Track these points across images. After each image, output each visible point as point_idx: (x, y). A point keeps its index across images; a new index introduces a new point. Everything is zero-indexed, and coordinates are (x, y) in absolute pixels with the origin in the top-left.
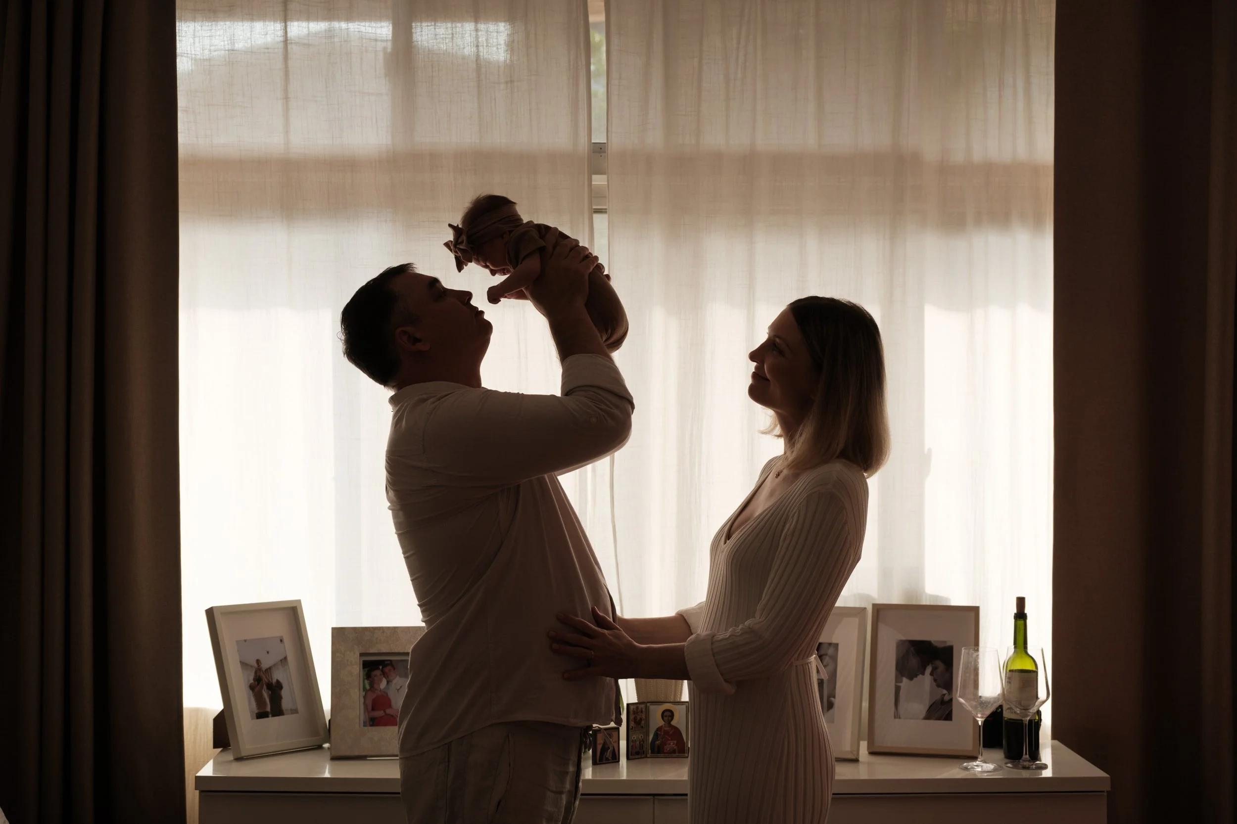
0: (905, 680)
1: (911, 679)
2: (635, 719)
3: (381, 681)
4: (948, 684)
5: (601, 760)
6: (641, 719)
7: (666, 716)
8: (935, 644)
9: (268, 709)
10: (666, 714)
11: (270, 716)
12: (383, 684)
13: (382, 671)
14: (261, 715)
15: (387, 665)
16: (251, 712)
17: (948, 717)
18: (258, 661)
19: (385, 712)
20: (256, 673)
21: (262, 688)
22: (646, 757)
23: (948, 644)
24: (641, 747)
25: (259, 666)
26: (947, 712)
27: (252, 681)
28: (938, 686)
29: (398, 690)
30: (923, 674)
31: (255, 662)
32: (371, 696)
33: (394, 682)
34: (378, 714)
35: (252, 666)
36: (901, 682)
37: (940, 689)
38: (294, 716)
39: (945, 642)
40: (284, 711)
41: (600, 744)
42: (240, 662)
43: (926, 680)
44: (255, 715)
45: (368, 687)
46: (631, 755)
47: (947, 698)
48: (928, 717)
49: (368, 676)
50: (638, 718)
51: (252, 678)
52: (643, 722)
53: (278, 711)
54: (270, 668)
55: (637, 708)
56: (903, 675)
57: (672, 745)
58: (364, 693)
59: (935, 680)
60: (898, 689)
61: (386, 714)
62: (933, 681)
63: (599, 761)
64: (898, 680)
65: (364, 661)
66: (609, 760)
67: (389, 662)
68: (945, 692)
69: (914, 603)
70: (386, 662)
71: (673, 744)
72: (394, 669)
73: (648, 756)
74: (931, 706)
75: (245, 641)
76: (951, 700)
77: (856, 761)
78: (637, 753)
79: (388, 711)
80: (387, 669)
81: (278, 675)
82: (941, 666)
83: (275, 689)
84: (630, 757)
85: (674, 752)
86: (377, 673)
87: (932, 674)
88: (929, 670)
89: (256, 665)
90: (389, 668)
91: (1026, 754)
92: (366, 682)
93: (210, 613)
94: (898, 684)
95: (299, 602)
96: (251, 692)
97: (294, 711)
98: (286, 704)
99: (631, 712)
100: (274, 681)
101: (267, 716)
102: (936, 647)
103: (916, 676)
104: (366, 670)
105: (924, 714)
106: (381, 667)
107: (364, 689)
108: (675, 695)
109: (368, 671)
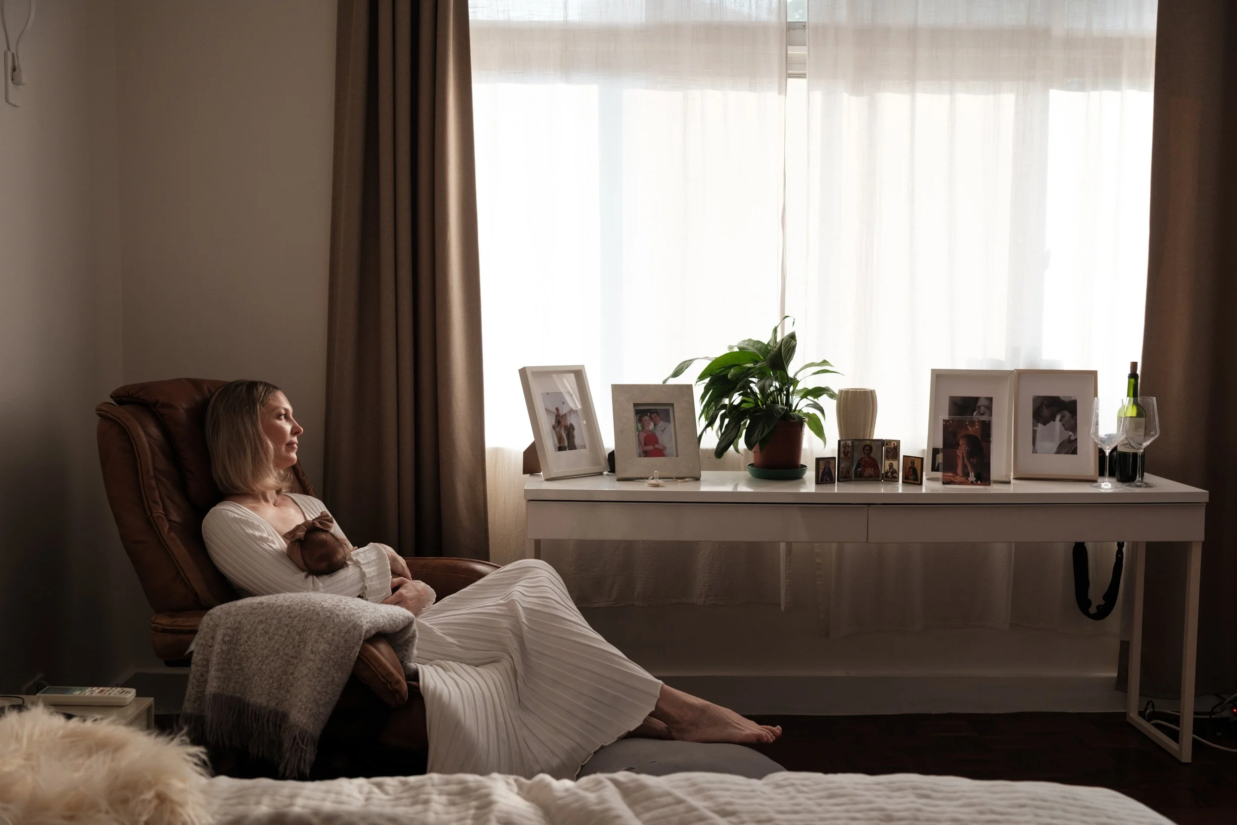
0: (1040, 425)
1: (1045, 424)
2: (844, 451)
3: (650, 424)
4: (1074, 428)
5: (822, 480)
6: (848, 452)
7: (866, 450)
8: (1063, 399)
9: (566, 444)
10: (867, 448)
11: (567, 449)
12: (651, 426)
13: (650, 417)
14: (561, 449)
15: (653, 413)
16: (555, 446)
17: (1074, 452)
18: (557, 409)
19: (654, 446)
20: (556, 416)
21: (561, 428)
22: (851, 480)
23: (1073, 398)
24: (848, 472)
25: (558, 412)
26: (1073, 448)
27: (554, 423)
28: (1066, 429)
29: (663, 431)
30: (1054, 420)
31: (555, 409)
32: (643, 435)
33: (659, 425)
34: (650, 448)
35: (553, 413)
36: (1037, 426)
37: (1067, 431)
38: (583, 451)
39: (1071, 397)
40: (577, 447)
41: (821, 469)
42: (545, 409)
43: (1057, 425)
44: (557, 448)
45: (640, 428)
46: (841, 478)
47: (1073, 438)
48: (1058, 452)
49: (640, 420)
50: (846, 451)
51: (554, 421)
52: (849, 454)
53: (572, 447)
54: (565, 414)
55: (846, 443)
56: (1038, 422)
57: (869, 471)
58: (638, 433)
59: (1063, 425)
60: (1034, 432)
61: (655, 448)
62: (1062, 425)
63: (821, 482)
64: (1034, 425)
65: (636, 410)
66: (828, 481)
67: (654, 411)
68: (1071, 433)
69: (1037, 368)
70: (652, 411)
71: (871, 471)
72: (659, 415)
73: (852, 479)
74: (1060, 445)
75: (548, 393)
76: (1076, 439)
77: (1009, 483)
78: (845, 477)
79: (656, 446)
80: (653, 416)
81: (572, 420)
82: (1067, 414)
83: (570, 430)
84: (841, 480)
85: (871, 476)
86: (646, 418)
87: (1060, 420)
88: (1058, 418)
89: (556, 412)
90: (655, 414)
91: (1139, 477)
92: (639, 424)
93: (523, 372)
94: (1035, 428)
95: (583, 366)
96: (554, 431)
97: (584, 447)
98: (577, 441)
99: (842, 447)
100: (569, 424)
101: (566, 450)
102: (1064, 401)
103: (1049, 422)
104: (639, 415)
105: (1055, 449)
106: (649, 414)
107: (638, 430)
108: (870, 435)
109: (640, 417)
